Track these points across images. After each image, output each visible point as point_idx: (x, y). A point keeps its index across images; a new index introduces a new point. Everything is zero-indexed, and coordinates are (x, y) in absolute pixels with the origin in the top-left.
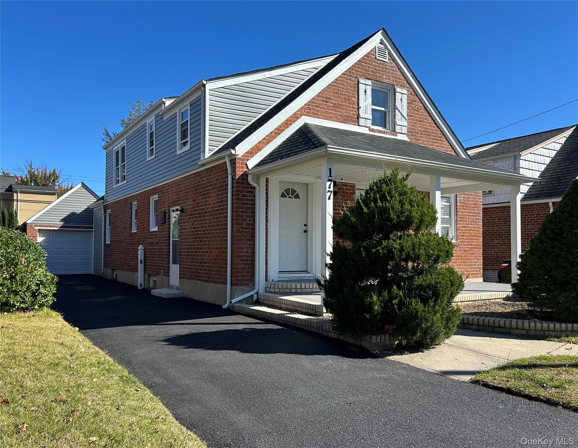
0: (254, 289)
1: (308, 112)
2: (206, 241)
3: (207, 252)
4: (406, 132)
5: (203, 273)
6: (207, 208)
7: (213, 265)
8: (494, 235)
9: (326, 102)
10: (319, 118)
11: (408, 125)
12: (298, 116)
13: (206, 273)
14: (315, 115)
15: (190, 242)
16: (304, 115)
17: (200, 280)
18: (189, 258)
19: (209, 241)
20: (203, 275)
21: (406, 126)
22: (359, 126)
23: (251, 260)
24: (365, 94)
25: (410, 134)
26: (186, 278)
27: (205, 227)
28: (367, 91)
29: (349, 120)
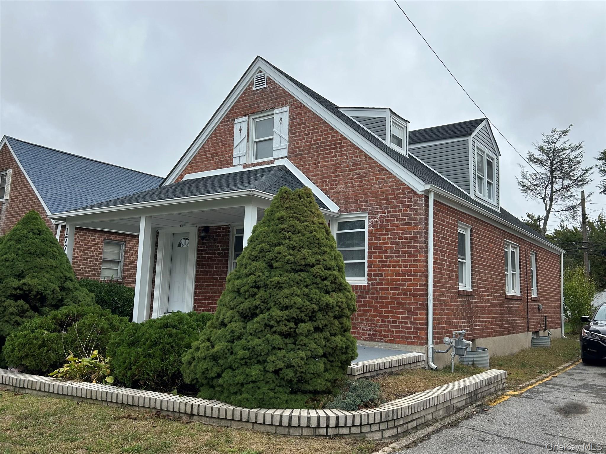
4: (287, 155)
9: (205, 155)
11: (289, 146)
14: (196, 170)
16: (188, 173)
21: (286, 148)
22: (234, 166)
24: (240, 133)
25: (293, 155)
28: (242, 128)
29: (224, 164)
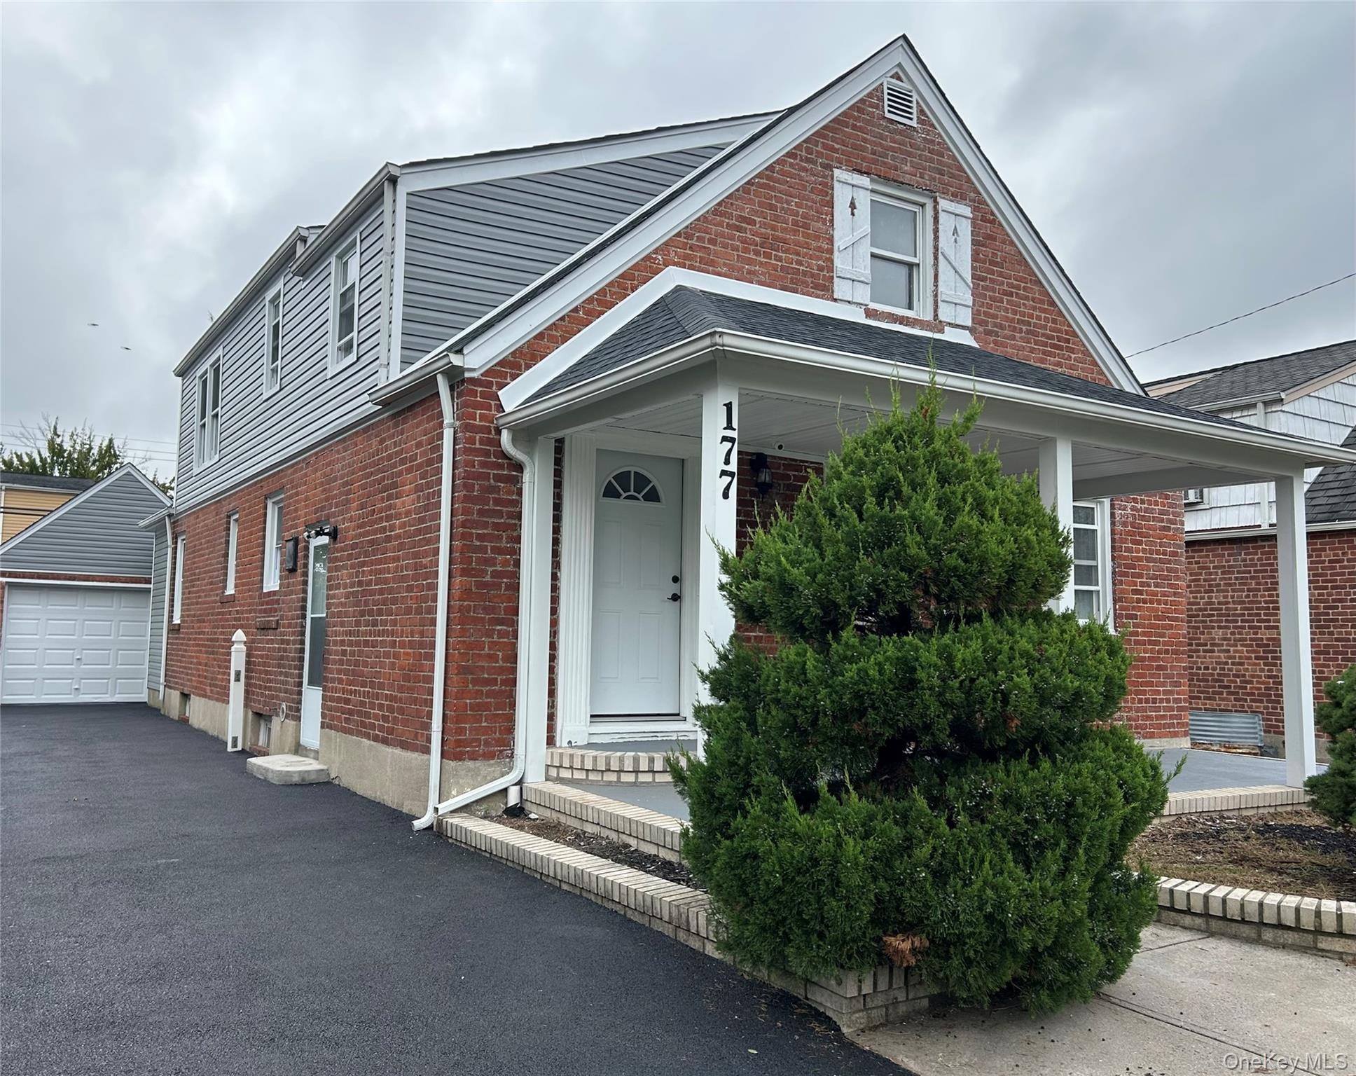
0: (511, 769)
1: (686, 257)
2: (384, 623)
3: (387, 655)
4: (969, 323)
5: (376, 717)
6: (392, 528)
7: (399, 695)
8: (1213, 615)
9: (739, 229)
10: (719, 274)
11: (974, 305)
12: (655, 266)
13: (385, 719)
14: (707, 266)
15: (350, 624)
16: (675, 264)
17: (368, 736)
18: (346, 672)
19: (394, 623)
20: (377, 723)
21: (968, 307)
22: (835, 300)
23: (504, 682)
24: (853, 214)
25: (981, 329)
26: (336, 729)
27: (386, 581)
28: (857, 204)
29: (805, 284)
